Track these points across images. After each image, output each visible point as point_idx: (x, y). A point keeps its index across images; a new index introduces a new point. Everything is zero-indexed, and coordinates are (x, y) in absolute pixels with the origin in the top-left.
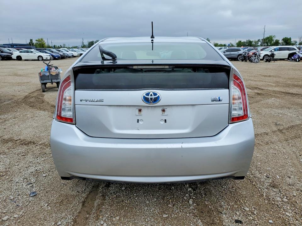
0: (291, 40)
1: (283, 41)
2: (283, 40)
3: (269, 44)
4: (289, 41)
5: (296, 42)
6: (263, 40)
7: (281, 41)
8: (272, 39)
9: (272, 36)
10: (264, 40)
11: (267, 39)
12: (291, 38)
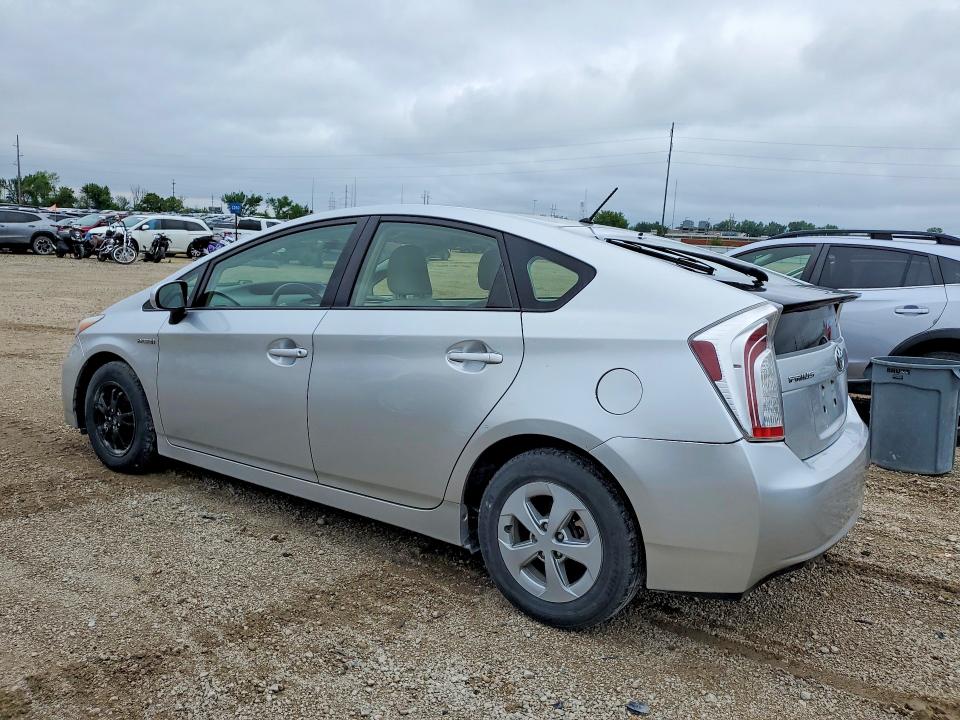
0: (108, 194)
1: (84, 195)
2: (86, 190)
3: (40, 200)
4: (104, 197)
5: (125, 202)
6: (15, 182)
7: (78, 194)
8: (48, 183)
9: (47, 175)
10: (22, 184)
11: (32, 183)
12: (109, 187)
